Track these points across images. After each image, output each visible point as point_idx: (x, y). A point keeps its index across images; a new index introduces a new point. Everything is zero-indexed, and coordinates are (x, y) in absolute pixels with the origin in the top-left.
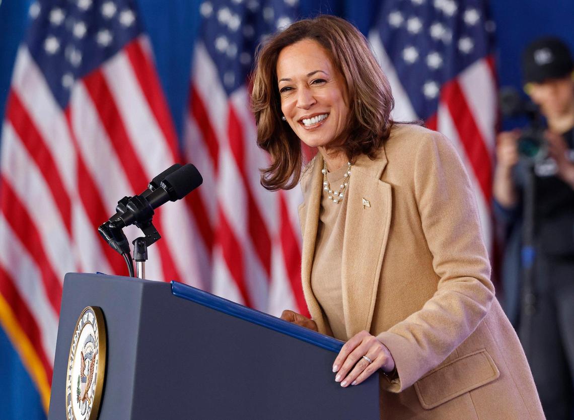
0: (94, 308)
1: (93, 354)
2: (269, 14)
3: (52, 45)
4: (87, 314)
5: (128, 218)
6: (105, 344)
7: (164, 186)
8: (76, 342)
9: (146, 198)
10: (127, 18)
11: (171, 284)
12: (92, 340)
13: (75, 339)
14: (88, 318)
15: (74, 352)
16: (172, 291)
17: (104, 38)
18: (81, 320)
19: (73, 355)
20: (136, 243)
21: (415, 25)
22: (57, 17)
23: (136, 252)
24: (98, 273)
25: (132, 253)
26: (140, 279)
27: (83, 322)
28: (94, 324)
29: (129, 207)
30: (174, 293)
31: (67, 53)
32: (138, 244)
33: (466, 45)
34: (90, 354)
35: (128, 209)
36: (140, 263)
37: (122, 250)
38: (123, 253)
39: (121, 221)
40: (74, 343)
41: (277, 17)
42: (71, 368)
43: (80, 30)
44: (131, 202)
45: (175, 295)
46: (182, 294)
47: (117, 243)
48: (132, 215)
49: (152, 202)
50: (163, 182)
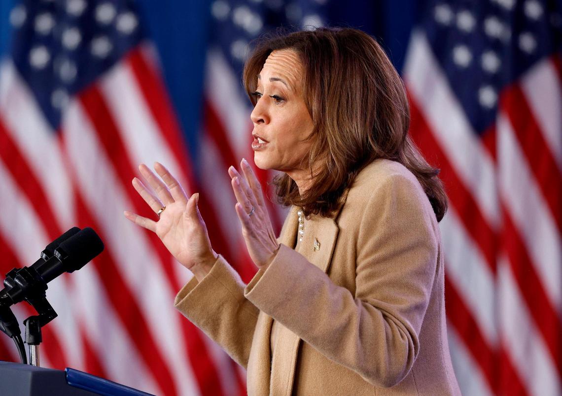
2: (293, 12)
3: (40, 57)
5: (16, 293)
7: (57, 254)
9: (38, 270)
10: (127, 23)
11: (65, 372)
16: (67, 380)
17: (101, 47)
20: (27, 323)
21: (466, 21)
22: (45, 23)
23: (28, 333)
25: (22, 335)
29: (17, 281)
30: (69, 383)
32: (30, 325)
33: (527, 43)
35: (16, 283)
36: (33, 347)
37: (12, 333)
38: (13, 336)
39: (8, 298)
43: (71, 38)
44: (19, 275)
45: (70, 385)
46: (79, 383)
47: (5, 324)
48: (21, 290)
49: (45, 273)
50: (57, 250)
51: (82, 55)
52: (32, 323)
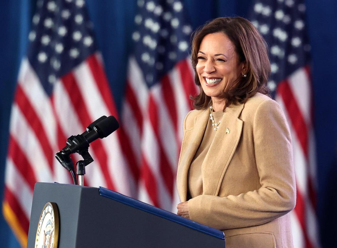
0: (52, 203)
1: (51, 232)
2: (174, 39)
3: (42, 57)
4: (48, 207)
5: (73, 149)
6: (58, 225)
7: (95, 129)
8: (41, 224)
9: (85, 137)
10: (88, 41)
11: (99, 189)
12: (50, 223)
13: (40, 223)
14: (48, 210)
15: (39, 231)
16: (100, 193)
17: (74, 53)
18: (44, 211)
19: (39, 233)
20: (78, 164)
22: (46, 40)
23: (78, 169)
24: (55, 182)
26: (80, 186)
27: (45, 212)
28: (51, 213)
29: (74, 142)
30: (101, 194)
31: (52, 61)
33: (293, 59)
34: (49, 231)
36: (80, 176)
38: (70, 170)
39: (69, 150)
40: (40, 225)
41: (179, 41)
42: (37, 240)
43: (59, 48)
44: (75, 139)
45: (101, 195)
46: (105, 195)
47: (66, 163)
48: (76, 147)
49: (88, 138)
50: (95, 127)
51: (64, 57)
52: (80, 164)
